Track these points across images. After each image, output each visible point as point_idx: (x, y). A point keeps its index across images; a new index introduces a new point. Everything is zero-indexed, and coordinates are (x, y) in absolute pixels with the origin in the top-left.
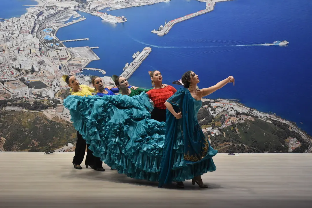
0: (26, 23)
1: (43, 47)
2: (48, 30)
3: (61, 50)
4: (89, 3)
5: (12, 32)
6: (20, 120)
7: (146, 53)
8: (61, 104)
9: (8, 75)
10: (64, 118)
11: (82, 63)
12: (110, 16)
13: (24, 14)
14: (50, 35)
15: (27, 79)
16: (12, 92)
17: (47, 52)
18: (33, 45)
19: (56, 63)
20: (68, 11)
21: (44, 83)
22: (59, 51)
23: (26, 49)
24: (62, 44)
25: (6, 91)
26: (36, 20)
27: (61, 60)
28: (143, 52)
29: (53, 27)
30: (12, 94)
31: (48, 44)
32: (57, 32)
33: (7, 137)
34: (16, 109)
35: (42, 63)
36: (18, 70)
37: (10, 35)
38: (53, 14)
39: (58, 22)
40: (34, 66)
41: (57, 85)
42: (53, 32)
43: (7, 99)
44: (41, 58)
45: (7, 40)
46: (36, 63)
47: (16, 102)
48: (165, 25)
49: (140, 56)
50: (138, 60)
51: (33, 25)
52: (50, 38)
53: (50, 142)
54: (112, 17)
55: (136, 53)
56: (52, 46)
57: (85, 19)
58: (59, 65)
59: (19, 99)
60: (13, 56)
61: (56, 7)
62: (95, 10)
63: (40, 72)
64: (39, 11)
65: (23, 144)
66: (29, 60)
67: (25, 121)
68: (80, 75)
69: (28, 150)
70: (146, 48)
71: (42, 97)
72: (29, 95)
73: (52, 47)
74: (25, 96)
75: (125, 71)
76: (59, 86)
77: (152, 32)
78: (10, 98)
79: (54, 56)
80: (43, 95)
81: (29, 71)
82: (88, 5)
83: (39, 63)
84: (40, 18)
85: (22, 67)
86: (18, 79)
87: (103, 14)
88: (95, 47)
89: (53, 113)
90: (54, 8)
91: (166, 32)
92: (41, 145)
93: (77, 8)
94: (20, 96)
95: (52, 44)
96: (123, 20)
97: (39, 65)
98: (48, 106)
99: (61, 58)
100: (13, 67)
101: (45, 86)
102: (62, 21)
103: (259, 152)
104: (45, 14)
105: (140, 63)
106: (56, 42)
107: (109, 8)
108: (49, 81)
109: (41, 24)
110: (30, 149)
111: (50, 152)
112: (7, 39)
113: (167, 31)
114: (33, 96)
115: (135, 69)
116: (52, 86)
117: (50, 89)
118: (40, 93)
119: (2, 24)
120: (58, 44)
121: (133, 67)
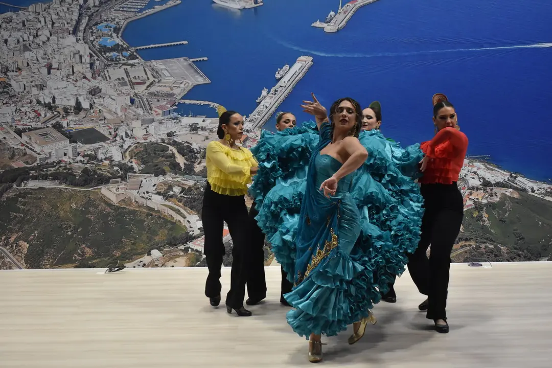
0: (62, 14)
1: (97, 60)
2: (106, 26)
3: (132, 65)
5: (35, 32)
6: (55, 207)
7: (303, 67)
8: (135, 172)
9: (29, 118)
10: (141, 201)
11: (176, 91)
14: (111, 36)
15: (68, 125)
16: (38, 152)
17: (106, 70)
18: (77, 56)
19: (123, 91)
21: (102, 132)
22: (128, 67)
23: (63, 65)
24: (135, 54)
25: (27, 149)
26: (81, 7)
27: (133, 85)
28: (297, 66)
30: (38, 156)
31: (108, 54)
32: (124, 30)
33: (32, 240)
34: (47, 184)
35: (95, 92)
36: (49, 107)
37: (31, 38)
39: (125, 9)
40: (81, 99)
41: (127, 135)
42: (116, 30)
43: (28, 166)
44: (94, 83)
45: (26, 48)
46: (84, 92)
47: (47, 171)
48: (339, 11)
49: (290, 75)
50: (286, 82)
51: (76, 18)
52: (110, 42)
53: (116, 248)
55: (281, 68)
56: (114, 57)
58: (129, 97)
59: (52, 165)
60: (38, 80)
63: (92, 111)
65: (63, 254)
66: (71, 86)
67: (66, 207)
68: (172, 115)
69: (74, 265)
70: (302, 58)
71: (98, 159)
72: (72, 157)
73: (116, 59)
74: (65, 159)
75: (262, 104)
76: (132, 137)
77: (313, 25)
78: (35, 164)
79: (119, 79)
80: (101, 156)
81: (71, 110)
83: (90, 93)
84: (91, 2)
85: (57, 102)
86: (51, 126)
88: (201, 59)
89: (120, 191)
91: (342, 24)
92: (97, 255)
94: (53, 159)
95: (116, 53)
96: (256, 2)
97: (91, 96)
98: (110, 178)
99: (134, 81)
100: (39, 102)
101: (103, 138)
102: (135, 8)
103: (529, 259)
105: (291, 87)
106: (123, 49)
108: (111, 128)
109: (92, 14)
110: (77, 264)
111: (116, 269)
112: (25, 46)
113: (344, 23)
114: (79, 158)
115: (280, 100)
116: (118, 138)
117: (114, 144)
118: (93, 153)
119: (14, 16)
120: (128, 54)
121: (277, 96)
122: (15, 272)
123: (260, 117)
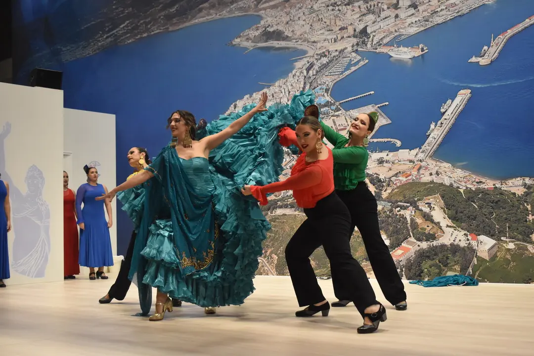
0: (294, 85)
2: (321, 89)
3: (338, 116)
4: (371, 35)
5: (279, 100)
6: (292, 229)
7: (463, 100)
12: (401, 48)
13: (292, 72)
14: (324, 96)
20: (344, 55)
22: (335, 118)
24: (339, 107)
26: (305, 77)
28: (458, 100)
29: (327, 83)
31: (322, 110)
32: (332, 89)
33: (279, 253)
34: (288, 212)
36: (288, 154)
38: (325, 64)
39: (332, 74)
42: (327, 91)
43: (277, 198)
47: (287, 201)
48: (491, 44)
49: (453, 108)
50: (450, 115)
51: (303, 86)
52: (323, 100)
54: (406, 49)
55: (445, 103)
56: (326, 111)
57: (367, 61)
61: (329, 52)
62: (381, 44)
64: (308, 63)
70: (462, 92)
73: (327, 112)
75: (431, 136)
77: (469, 61)
78: (280, 197)
82: (371, 39)
84: (311, 72)
86: (289, 168)
87: (393, 48)
88: (384, 104)
90: (327, 54)
91: (494, 56)
93: (355, 48)
95: (327, 108)
96: (422, 50)
99: (339, 128)
102: (338, 72)
104: (316, 67)
105: (453, 119)
106: (331, 104)
107: (400, 35)
109: (312, 81)
113: (496, 54)
115: (446, 131)
119: (268, 92)
120: (334, 107)
121: (442, 128)
122: (270, 277)
123: (430, 148)
